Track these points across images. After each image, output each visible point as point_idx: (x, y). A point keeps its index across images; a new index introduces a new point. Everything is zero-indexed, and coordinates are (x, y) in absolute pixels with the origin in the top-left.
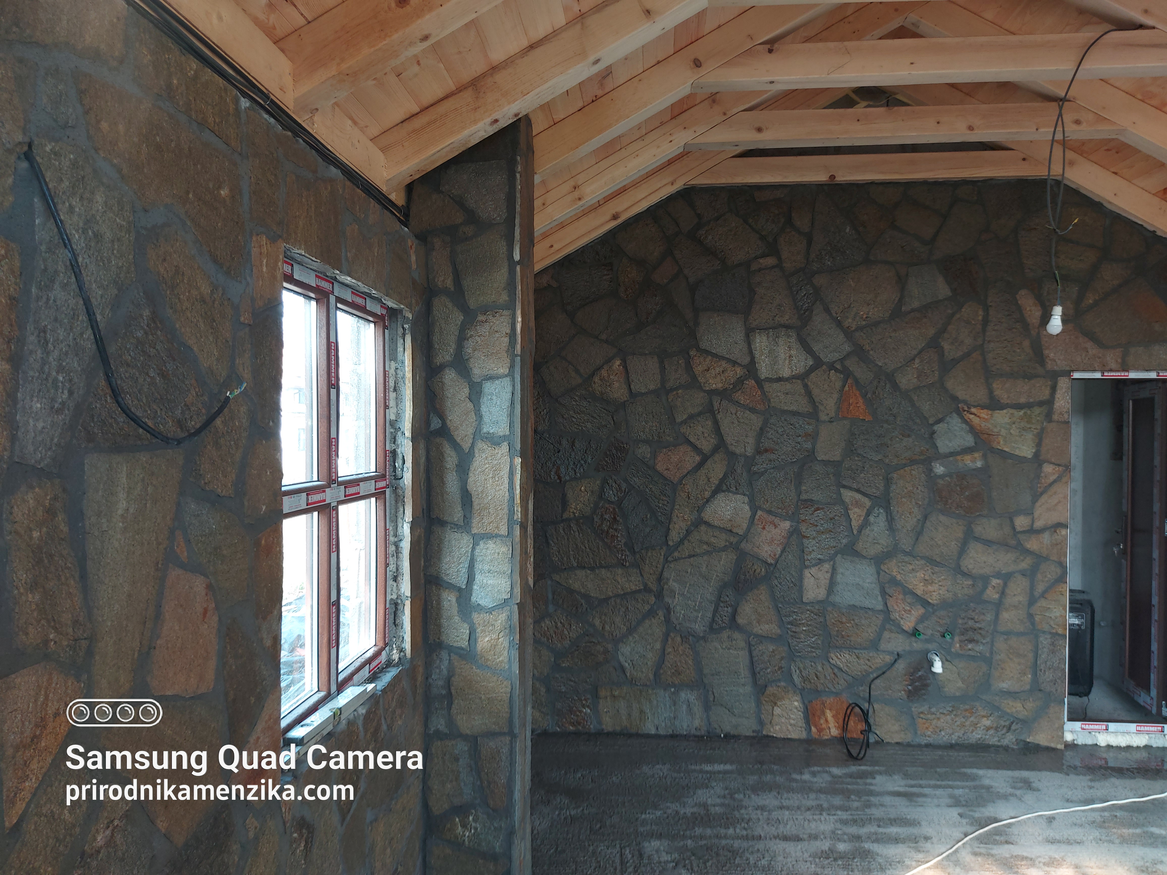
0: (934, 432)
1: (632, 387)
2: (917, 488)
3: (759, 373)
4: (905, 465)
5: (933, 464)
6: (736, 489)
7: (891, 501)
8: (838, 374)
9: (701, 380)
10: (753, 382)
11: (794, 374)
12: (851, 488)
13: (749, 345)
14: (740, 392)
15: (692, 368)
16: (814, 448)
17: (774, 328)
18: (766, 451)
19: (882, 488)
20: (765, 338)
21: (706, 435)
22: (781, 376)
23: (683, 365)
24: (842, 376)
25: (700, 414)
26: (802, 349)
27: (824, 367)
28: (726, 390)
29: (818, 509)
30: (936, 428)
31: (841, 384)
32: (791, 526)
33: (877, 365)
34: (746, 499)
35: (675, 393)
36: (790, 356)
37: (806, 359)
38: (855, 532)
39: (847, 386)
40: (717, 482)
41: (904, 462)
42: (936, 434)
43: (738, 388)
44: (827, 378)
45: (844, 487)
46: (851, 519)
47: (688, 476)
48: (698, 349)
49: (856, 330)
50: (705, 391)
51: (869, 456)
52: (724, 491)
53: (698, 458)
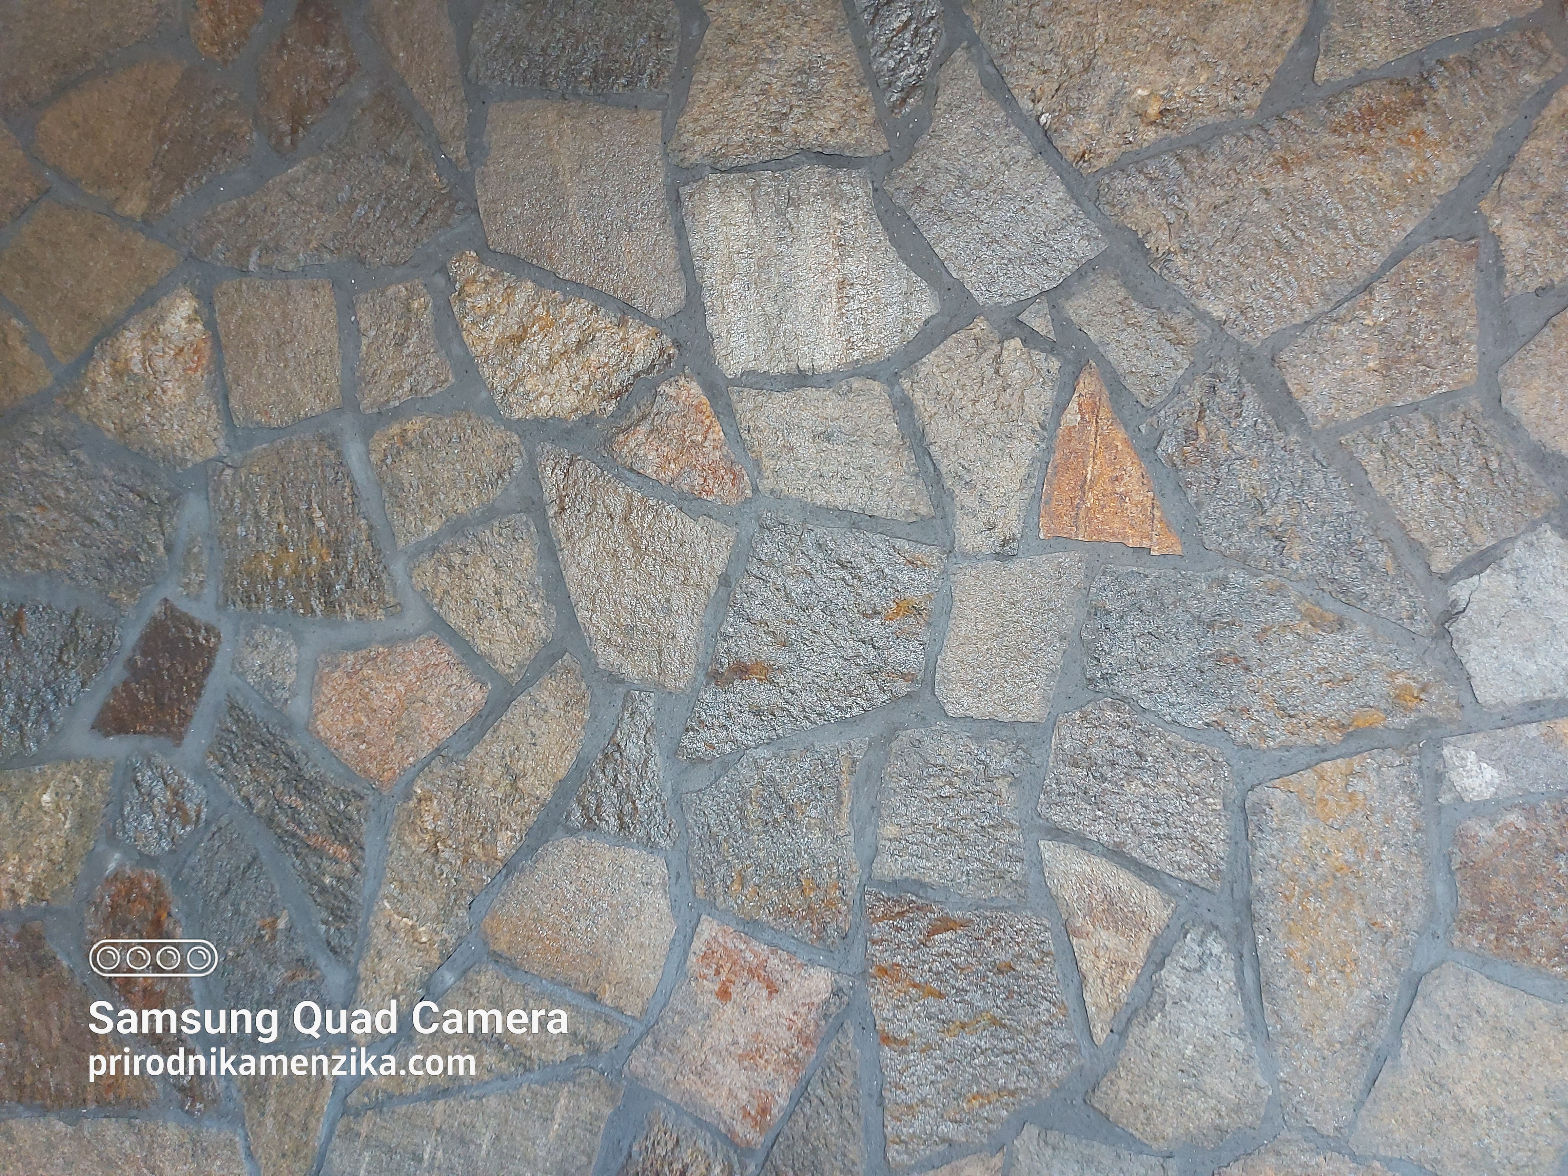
0: (1452, 613)
1: (234, 403)
2: (1377, 856)
3: (720, 351)
4: (1322, 752)
5: (1446, 752)
6: (622, 826)
7: (1257, 906)
8: (1038, 356)
9: (498, 379)
10: (695, 388)
11: (856, 355)
12: (1082, 842)
13: (681, 232)
14: (644, 428)
15: (458, 328)
16: (931, 667)
17: (779, 164)
18: (742, 670)
19: (1219, 849)
20: (742, 206)
21: (509, 601)
22: (805, 365)
23: (427, 318)
24: (1055, 364)
25: (489, 514)
26: (893, 254)
27: (981, 326)
28: (589, 420)
29: (946, 925)
30: (1461, 591)
31: (1048, 395)
32: (837, 992)
33: (1204, 316)
34: (658, 868)
35: (395, 429)
36: (842, 285)
37: (907, 294)
38: (1100, 1034)
39: (1073, 406)
40: (545, 792)
41: (1318, 737)
42: (1463, 622)
43: (636, 414)
44: (990, 372)
45: (1057, 833)
46: (1083, 979)
47: (437, 766)
48: (485, 253)
49: (1119, 166)
50: (509, 425)
51: (1163, 709)
52: (571, 832)
53: (476, 695)
